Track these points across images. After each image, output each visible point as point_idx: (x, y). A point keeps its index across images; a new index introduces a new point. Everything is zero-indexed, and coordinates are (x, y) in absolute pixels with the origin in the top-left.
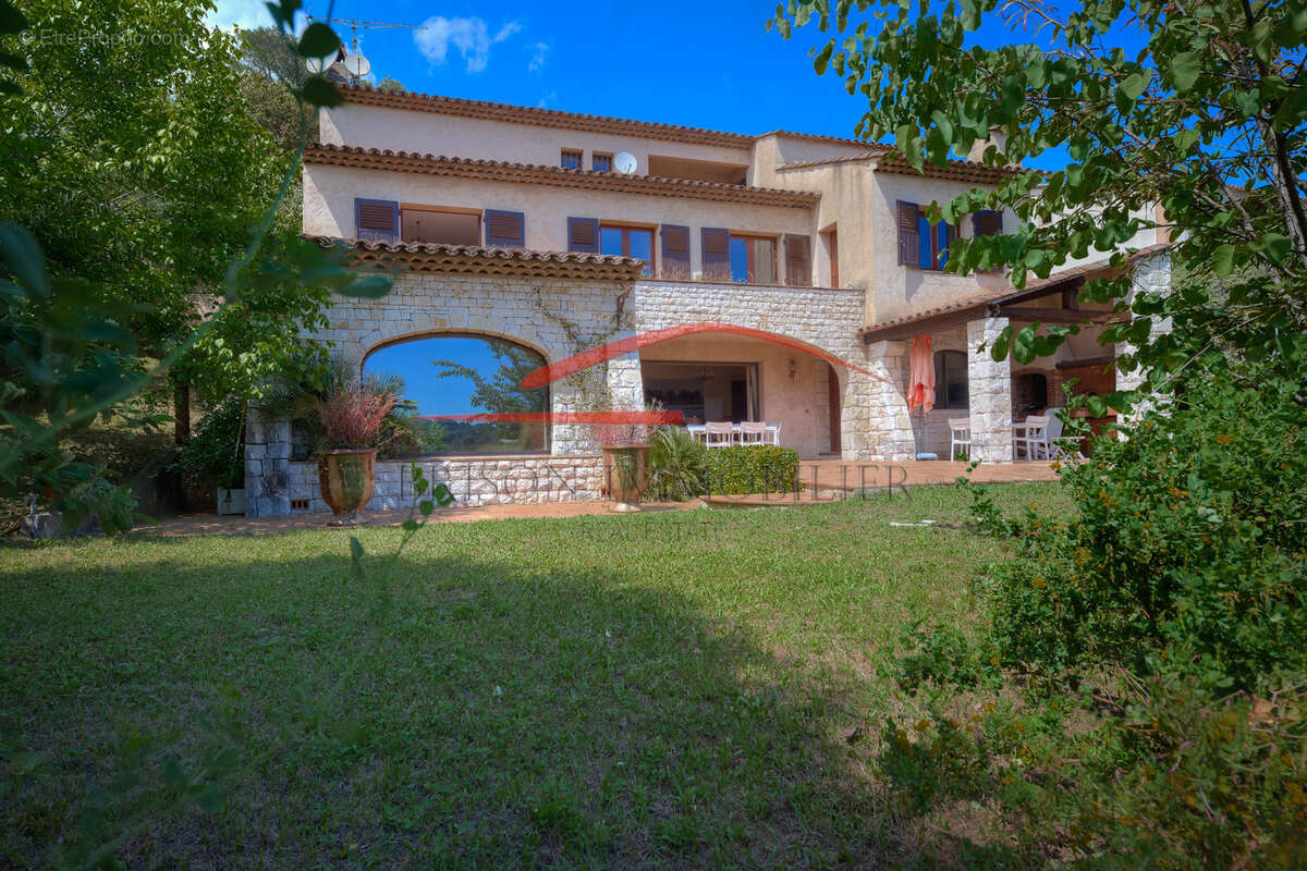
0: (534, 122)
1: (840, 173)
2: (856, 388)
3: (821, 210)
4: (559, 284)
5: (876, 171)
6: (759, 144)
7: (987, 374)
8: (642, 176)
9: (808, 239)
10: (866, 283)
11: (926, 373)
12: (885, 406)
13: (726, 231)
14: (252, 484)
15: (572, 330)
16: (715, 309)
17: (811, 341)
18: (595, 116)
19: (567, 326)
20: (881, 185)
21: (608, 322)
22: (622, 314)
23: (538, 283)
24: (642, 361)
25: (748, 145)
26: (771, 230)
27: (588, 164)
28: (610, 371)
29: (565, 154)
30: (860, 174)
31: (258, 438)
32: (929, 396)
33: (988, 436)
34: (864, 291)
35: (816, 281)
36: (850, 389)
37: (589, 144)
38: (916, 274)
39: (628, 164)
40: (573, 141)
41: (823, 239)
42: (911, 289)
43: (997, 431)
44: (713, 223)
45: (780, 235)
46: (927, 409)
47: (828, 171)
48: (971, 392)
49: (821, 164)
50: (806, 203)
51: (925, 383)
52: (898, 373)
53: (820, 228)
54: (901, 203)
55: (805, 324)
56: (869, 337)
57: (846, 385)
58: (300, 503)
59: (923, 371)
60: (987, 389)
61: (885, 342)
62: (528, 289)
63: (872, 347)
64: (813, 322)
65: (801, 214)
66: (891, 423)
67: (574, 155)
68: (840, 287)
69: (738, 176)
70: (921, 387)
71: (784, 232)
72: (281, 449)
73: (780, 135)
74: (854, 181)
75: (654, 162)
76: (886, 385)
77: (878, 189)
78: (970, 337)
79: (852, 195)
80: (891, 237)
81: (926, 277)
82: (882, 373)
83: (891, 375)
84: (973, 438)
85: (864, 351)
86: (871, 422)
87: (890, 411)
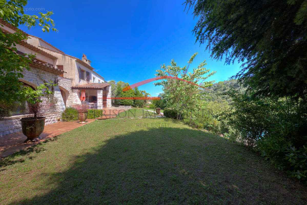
1: (64, 57)
2: (71, 97)
3: (57, 61)
4: (43, 72)
5: (76, 61)
6: (29, 36)
10: (72, 79)
11: (84, 96)
17: (64, 87)
19: (45, 82)
23: (38, 70)
28: (55, 94)
36: (69, 97)
41: (57, 66)
42: (79, 82)
46: (84, 101)
47: (60, 55)
49: (58, 52)
50: (53, 58)
53: (56, 64)
54: (79, 67)
56: (73, 88)
61: (77, 89)
62: (35, 71)
63: (74, 90)
64: (64, 84)
65: (51, 60)
66: (78, 103)
70: (83, 98)
71: (48, 62)
74: (69, 60)
76: (77, 97)
77: (76, 64)
78: (98, 92)
79: (69, 62)
80: (78, 72)
81: (81, 80)
82: (77, 95)
83: (78, 95)
84: (98, 106)
85: (72, 91)
86: (73, 102)
87: (79, 101)
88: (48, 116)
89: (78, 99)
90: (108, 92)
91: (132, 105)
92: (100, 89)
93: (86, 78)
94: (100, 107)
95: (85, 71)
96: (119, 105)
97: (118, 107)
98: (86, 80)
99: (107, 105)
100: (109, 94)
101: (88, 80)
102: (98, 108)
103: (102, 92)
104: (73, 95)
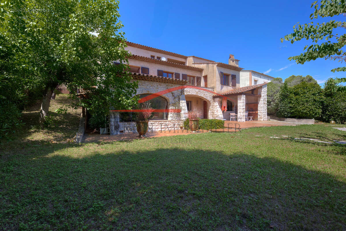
0: (146, 49)
1: (208, 65)
2: (212, 107)
3: (203, 72)
5: (217, 66)
6: (188, 58)
7: (242, 105)
8: (166, 61)
9: (200, 77)
10: (214, 87)
11: (226, 105)
12: (218, 110)
13: (186, 75)
14: (112, 127)
15: (173, 94)
16: (189, 91)
17: (205, 97)
18: (158, 49)
19: (172, 93)
20: (217, 68)
21: (179, 93)
22: (182, 92)
23: (167, 84)
24: (186, 101)
25: (186, 58)
26: (194, 75)
27: (156, 58)
28: (180, 103)
29: (152, 56)
30: (213, 66)
31: (113, 117)
32: (226, 109)
33: (242, 117)
34: (213, 88)
35: (202, 86)
36: (211, 107)
37: (156, 55)
38: (223, 86)
39: (164, 59)
40: (154, 54)
41: (203, 78)
42: (222, 88)
43: (243, 116)
44: (184, 73)
45: (195, 76)
46: (225, 111)
47: (205, 65)
48: (238, 109)
49: (204, 63)
50: (201, 71)
51: (226, 106)
52: (220, 104)
53: (203, 76)
54: (221, 72)
55: (204, 94)
56: (214, 97)
57: (210, 106)
58: (121, 131)
59: (225, 104)
60: (242, 108)
61: (218, 98)
62: (165, 85)
63: (215, 99)
64: (205, 94)
65: (199, 73)
66: (219, 114)
67: (153, 57)
68: (208, 87)
69: (184, 63)
70: (224, 107)
71: (196, 76)
72: (118, 119)
73: (193, 57)
74: (212, 67)
75: (168, 59)
76: (218, 106)
77: (217, 70)
78: (238, 98)
79: (211, 70)
80: (219, 78)
81: (224, 86)
82: (217, 104)
83: (219, 104)
84: (238, 117)
85: (214, 100)
86: (215, 113)
87: (219, 111)
88: (172, 123)
89: (219, 109)
90: (260, 96)
91: (316, 119)
92: (241, 94)
93: (231, 83)
94: (241, 118)
95: (230, 75)
96: (286, 117)
97: (284, 121)
98: (231, 86)
99: (259, 117)
100: (262, 99)
101: (234, 85)
102: (238, 121)
103: (243, 97)
104: (214, 105)
